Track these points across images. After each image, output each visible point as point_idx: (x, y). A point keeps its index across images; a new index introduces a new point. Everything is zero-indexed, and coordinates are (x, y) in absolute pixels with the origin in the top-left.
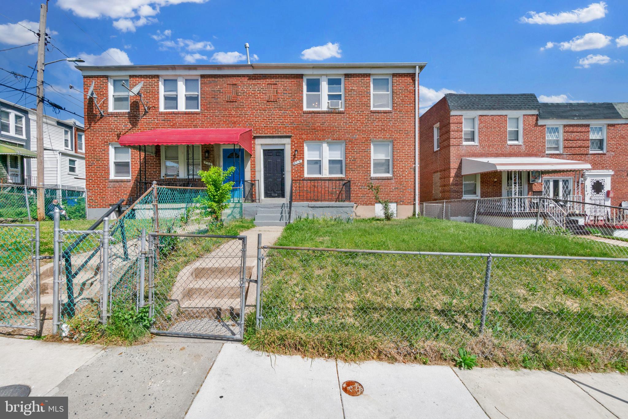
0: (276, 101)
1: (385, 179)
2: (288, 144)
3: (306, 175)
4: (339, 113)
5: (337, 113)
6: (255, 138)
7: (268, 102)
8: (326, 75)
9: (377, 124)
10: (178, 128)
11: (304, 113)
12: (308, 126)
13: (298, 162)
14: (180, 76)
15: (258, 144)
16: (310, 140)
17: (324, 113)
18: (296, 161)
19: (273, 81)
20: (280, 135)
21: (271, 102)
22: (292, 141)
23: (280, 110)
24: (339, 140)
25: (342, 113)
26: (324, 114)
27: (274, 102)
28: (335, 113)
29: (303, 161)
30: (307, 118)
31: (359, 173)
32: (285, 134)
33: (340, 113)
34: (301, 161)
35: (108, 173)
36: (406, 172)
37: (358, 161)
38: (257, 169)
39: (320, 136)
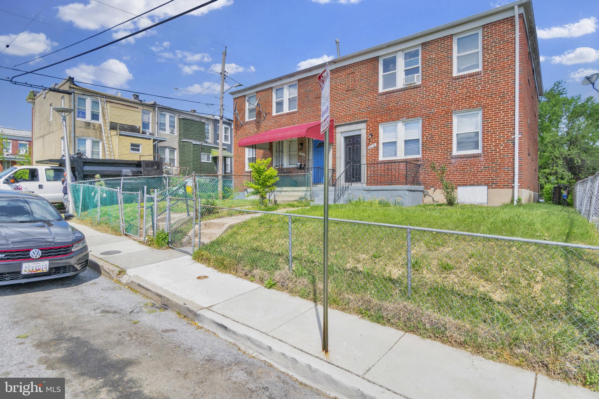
0: (354, 89)
1: (471, 157)
2: (364, 129)
3: (381, 158)
4: (414, 88)
5: (412, 89)
6: (336, 126)
7: (347, 91)
8: (402, 50)
9: (459, 92)
10: (283, 127)
11: (379, 95)
12: (383, 108)
13: (372, 146)
14: (285, 84)
15: (339, 133)
16: (384, 122)
17: (399, 91)
18: (371, 145)
19: (352, 70)
20: (356, 121)
21: (350, 90)
22: (367, 126)
23: (357, 97)
24: (414, 117)
25: (418, 87)
26: (398, 93)
27: (352, 90)
28: (410, 89)
29: (378, 144)
30: (381, 99)
31: (437, 152)
32: (361, 120)
33: (416, 88)
34: (375, 144)
35: (244, 166)
36: (502, 145)
37: (436, 138)
38: (338, 155)
39: (394, 117)
